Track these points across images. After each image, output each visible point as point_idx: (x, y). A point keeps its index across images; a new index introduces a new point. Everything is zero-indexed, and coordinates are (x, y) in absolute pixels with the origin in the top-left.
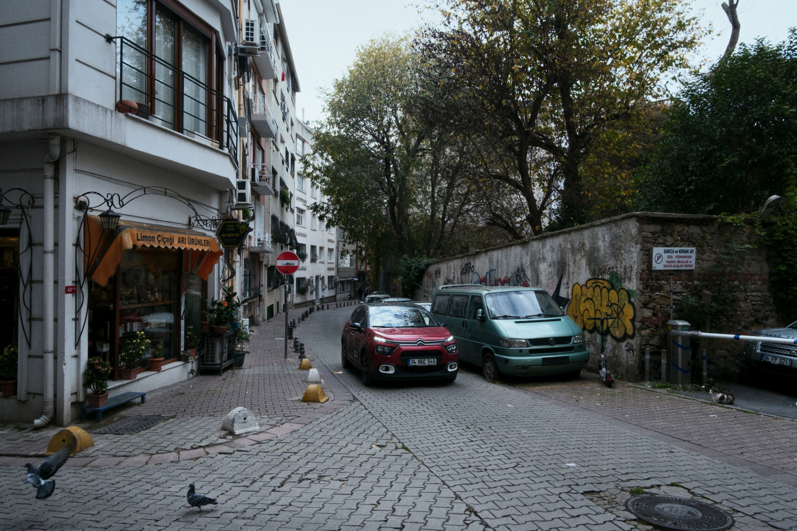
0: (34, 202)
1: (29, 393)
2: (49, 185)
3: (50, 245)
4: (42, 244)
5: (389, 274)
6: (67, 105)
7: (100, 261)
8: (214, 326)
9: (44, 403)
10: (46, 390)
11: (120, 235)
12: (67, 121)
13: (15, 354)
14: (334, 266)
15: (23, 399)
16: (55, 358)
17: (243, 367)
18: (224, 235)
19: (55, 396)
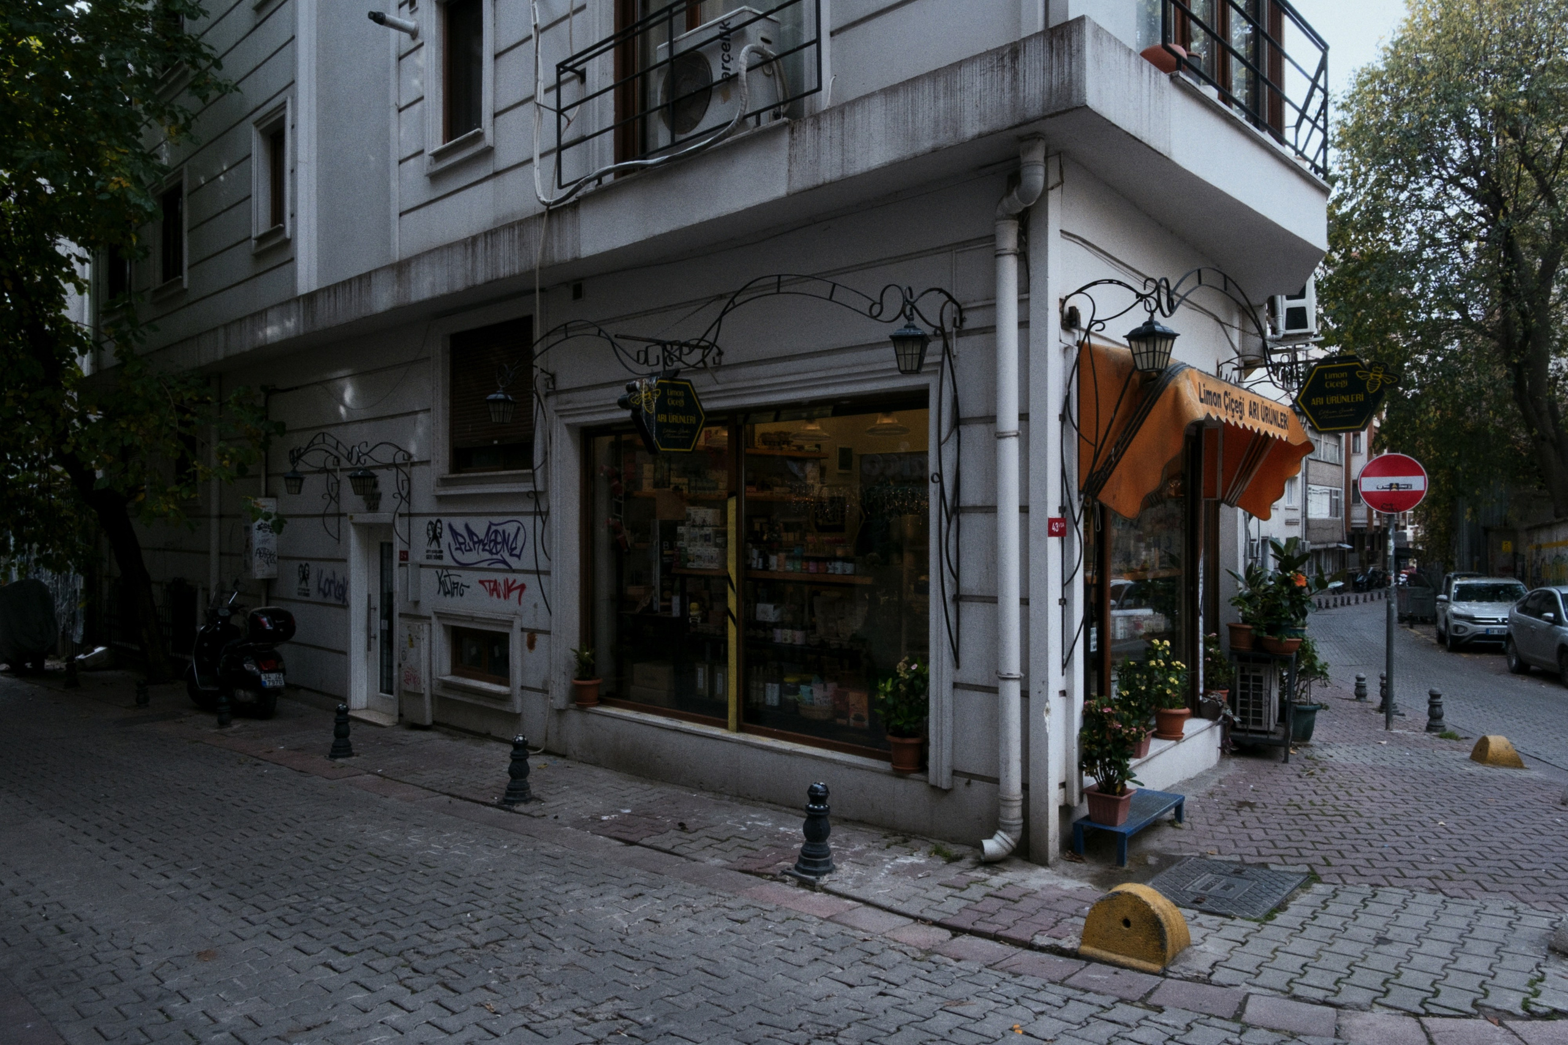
0: (962, 320)
1: (955, 773)
2: (1010, 268)
3: (1010, 420)
4: (991, 419)
5: (1487, 530)
6: (1080, 50)
7: (1119, 455)
8: (1265, 635)
9: (999, 802)
10: (1007, 770)
11: (1171, 385)
12: (1081, 93)
13: (922, 679)
14: (1297, 515)
15: (945, 783)
16: (1025, 694)
17: (1311, 742)
18: (1316, 401)
19: (1025, 787)
